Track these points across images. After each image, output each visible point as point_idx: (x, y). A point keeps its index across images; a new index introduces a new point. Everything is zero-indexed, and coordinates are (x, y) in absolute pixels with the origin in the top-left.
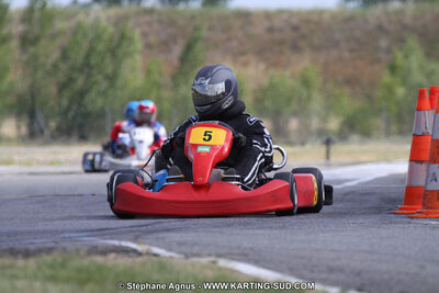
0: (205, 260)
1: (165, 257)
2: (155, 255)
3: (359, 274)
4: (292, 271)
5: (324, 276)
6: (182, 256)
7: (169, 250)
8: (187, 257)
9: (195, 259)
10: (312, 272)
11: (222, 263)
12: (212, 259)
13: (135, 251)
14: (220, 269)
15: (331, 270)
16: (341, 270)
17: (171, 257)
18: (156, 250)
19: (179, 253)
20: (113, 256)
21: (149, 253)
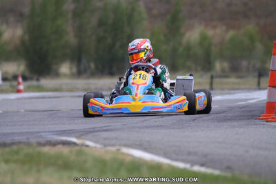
0: (113, 149)
1: (92, 148)
2: (87, 146)
3: (206, 156)
4: (166, 155)
5: (184, 157)
6: (102, 146)
7: (96, 142)
8: (105, 146)
9: (110, 148)
10: (177, 155)
11: (125, 150)
12: (118, 147)
13: (75, 144)
14: (123, 154)
15: (189, 154)
16: (195, 154)
17: (96, 147)
18: (88, 143)
19: (102, 144)
20: (60, 146)
21: (83, 145)
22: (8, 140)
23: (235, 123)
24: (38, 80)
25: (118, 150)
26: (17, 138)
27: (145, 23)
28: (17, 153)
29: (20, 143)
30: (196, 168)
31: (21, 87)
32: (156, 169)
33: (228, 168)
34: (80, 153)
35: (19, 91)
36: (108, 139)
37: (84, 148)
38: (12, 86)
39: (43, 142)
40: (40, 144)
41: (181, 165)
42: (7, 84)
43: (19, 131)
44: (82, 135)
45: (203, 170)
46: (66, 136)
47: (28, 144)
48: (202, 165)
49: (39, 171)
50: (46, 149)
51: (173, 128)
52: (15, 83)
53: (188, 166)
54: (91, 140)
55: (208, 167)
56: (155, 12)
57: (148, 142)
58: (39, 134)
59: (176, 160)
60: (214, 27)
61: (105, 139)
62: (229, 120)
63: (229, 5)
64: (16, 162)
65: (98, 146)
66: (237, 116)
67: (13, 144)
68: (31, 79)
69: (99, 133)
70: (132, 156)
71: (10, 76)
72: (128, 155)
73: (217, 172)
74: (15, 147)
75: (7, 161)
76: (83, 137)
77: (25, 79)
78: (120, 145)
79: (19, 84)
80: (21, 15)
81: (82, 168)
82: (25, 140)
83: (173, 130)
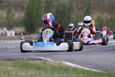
0: (59, 62)
1: (50, 61)
2: (48, 61)
3: (97, 65)
4: (80, 65)
5: (88, 65)
6: (54, 61)
7: (51, 59)
8: (55, 61)
9: (57, 61)
10: (85, 64)
11: (63, 62)
13: (43, 60)
14: (63, 64)
15: (90, 64)
16: (93, 64)
17: (51, 61)
18: (48, 59)
19: (54, 60)
20: (37, 60)
21: (46, 60)
22: (15, 58)
23: (110, 52)
24: (30, 35)
25: (61, 62)
26: (19, 57)
27: (75, 12)
28: (18, 63)
29: (20, 59)
30: (93, 70)
31: (22, 38)
32: (76, 70)
33: (106, 70)
34: (44, 63)
35: (22, 39)
36: (57, 58)
37: (46, 61)
38: (19, 37)
39: (30, 59)
40: (28, 60)
41: (87, 69)
42: (17, 36)
43: (20, 55)
44: (46, 56)
45: (96, 70)
46: (39, 57)
47: (23, 59)
48: (95, 69)
49: (27, 70)
50: (31, 62)
51: (84, 54)
52: (20, 36)
53: (89, 69)
54: (49, 58)
55: (98, 69)
56: (79, 7)
57: (73, 59)
58: (28, 56)
59: (85, 67)
60: (104, 13)
61: (55, 58)
62: (108, 51)
63: (110, 4)
64: (18, 66)
65: (52, 60)
66: (111, 50)
67: (17, 59)
68: (27, 34)
69: (53, 56)
70: (66, 65)
71: (18, 33)
72: (65, 64)
73: (101, 72)
74: (18, 61)
75: (14, 66)
76: (46, 57)
77: (24, 34)
78: (62, 60)
79: (22, 36)
80: (23, 8)
81: (45, 69)
82: (22, 58)
83: (84, 55)
